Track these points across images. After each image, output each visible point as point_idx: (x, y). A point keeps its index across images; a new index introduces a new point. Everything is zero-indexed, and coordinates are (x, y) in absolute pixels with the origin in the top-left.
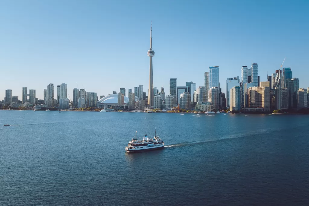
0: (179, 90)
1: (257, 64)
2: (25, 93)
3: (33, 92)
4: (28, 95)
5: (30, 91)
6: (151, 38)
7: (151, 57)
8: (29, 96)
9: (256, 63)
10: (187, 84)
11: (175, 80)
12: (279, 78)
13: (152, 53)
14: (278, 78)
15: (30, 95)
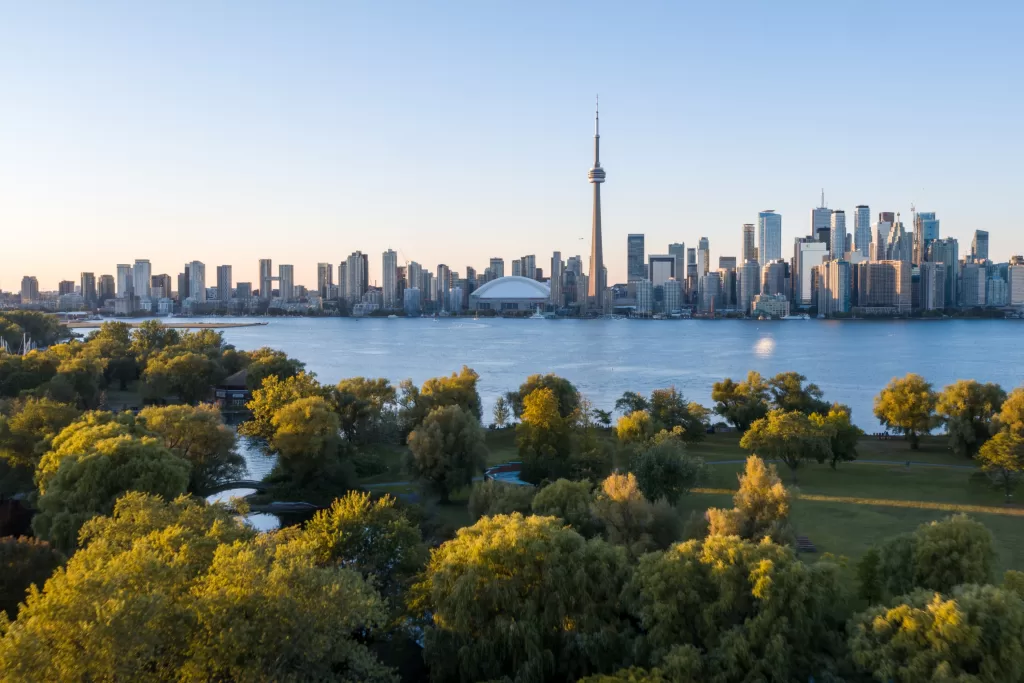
0: (655, 263)
1: (867, 207)
2: (266, 275)
3: (287, 271)
4: (275, 279)
5: (281, 267)
6: (598, 138)
7: (597, 184)
8: (278, 282)
9: (865, 204)
10: (672, 248)
11: (641, 238)
12: (899, 234)
13: (598, 175)
14: (895, 234)
15: (280, 279)
